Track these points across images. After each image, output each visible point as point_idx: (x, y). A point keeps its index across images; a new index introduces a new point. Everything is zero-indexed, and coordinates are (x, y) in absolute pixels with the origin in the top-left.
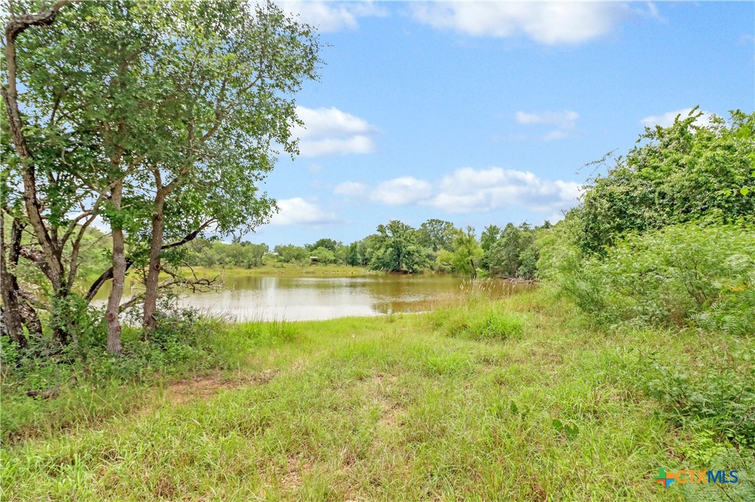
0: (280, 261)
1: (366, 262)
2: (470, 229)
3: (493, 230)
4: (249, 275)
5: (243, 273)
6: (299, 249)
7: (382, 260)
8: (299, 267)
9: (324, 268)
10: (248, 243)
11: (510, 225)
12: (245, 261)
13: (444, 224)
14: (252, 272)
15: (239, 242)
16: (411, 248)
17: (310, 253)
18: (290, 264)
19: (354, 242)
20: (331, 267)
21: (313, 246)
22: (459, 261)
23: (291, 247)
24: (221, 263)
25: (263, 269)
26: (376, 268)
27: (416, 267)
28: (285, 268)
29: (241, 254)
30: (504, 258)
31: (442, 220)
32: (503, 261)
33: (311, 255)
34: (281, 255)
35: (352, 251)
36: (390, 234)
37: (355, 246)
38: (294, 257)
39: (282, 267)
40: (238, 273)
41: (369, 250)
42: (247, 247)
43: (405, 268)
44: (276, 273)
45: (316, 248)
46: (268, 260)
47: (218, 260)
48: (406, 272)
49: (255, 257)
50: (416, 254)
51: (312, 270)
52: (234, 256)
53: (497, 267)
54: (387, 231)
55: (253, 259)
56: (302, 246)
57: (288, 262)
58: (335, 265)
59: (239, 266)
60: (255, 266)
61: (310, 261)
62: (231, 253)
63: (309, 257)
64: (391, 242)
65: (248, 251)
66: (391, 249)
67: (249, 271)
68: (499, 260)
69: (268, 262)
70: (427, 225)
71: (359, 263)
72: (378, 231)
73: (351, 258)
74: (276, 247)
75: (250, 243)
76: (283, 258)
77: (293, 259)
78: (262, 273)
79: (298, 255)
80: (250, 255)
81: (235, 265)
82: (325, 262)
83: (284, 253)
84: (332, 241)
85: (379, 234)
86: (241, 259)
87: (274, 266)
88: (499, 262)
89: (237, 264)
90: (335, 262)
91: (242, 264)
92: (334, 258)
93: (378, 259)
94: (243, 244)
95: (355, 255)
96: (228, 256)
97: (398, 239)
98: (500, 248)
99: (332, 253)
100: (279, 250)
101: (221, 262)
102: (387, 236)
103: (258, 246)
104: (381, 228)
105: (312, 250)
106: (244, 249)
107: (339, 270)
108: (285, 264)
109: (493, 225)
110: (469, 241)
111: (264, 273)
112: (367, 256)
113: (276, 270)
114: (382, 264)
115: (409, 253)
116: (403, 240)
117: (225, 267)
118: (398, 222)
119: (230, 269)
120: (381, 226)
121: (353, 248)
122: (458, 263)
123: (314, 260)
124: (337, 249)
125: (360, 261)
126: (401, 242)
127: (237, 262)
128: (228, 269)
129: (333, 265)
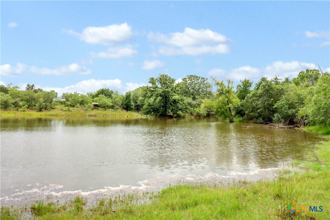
0: (67, 106)
1: (138, 108)
2: (229, 82)
3: (246, 84)
4: (40, 117)
5: (35, 114)
6: (82, 96)
7: (153, 106)
8: (83, 111)
9: (104, 112)
10: (40, 90)
11: (264, 79)
12: (37, 105)
13: (200, 79)
14: (43, 115)
15: (32, 89)
16: (176, 97)
17: (92, 100)
18: (75, 108)
19: (128, 92)
20: (109, 112)
21: (94, 94)
22: (220, 108)
23: (76, 95)
24: (16, 107)
25: (52, 112)
26: (147, 113)
27: (180, 112)
28: (71, 111)
29: (34, 99)
30: (260, 106)
31: (199, 76)
32: (258, 109)
33: (93, 101)
34: (68, 101)
35: (127, 99)
36: (159, 86)
37: (130, 95)
38: (79, 102)
39: (69, 110)
40: (30, 115)
41: (140, 98)
42: (39, 93)
43: (171, 114)
44: (63, 115)
45: (97, 95)
46: (57, 105)
47: (14, 104)
48: (171, 117)
49: (45, 102)
50: (181, 102)
51: (94, 114)
52: (28, 101)
53: (252, 114)
54: (157, 83)
55: (44, 104)
56: (85, 94)
57: (73, 106)
58: (113, 110)
59: (32, 109)
60: (46, 109)
61: (92, 106)
62: (25, 98)
63: (91, 103)
64: (161, 92)
65: (39, 97)
66: (160, 98)
67: (40, 113)
68: (254, 108)
69: (57, 106)
70: (187, 80)
71: (132, 109)
72: (150, 82)
73: (126, 105)
74: (64, 94)
75: (41, 90)
76: (69, 103)
77: (78, 105)
78: (51, 115)
79: (82, 101)
80: (41, 100)
81: (28, 108)
82: (104, 107)
83: (70, 99)
84: (110, 90)
85: (150, 85)
86: (33, 103)
87: (62, 110)
88: (254, 109)
89: (30, 107)
90: (112, 107)
91: (34, 108)
92: (112, 104)
93: (149, 106)
94: (36, 91)
95: (130, 102)
96: (22, 101)
97: (166, 90)
98: (255, 98)
99: (110, 100)
100: (67, 97)
101: (16, 105)
102: (157, 87)
103: (49, 93)
104: (152, 81)
105: (93, 97)
106: (36, 95)
107: (116, 114)
108: (71, 109)
109: (247, 79)
110: (228, 92)
111: (54, 115)
112: (139, 103)
113: (63, 113)
114: (152, 110)
115: (175, 101)
116: (170, 91)
117: (19, 110)
118: (166, 76)
119: (24, 111)
120: (152, 79)
121: (128, 97)
122: (219, 110)
123: (95, 106)
124: (114, 97)
125: (133, 107)
126: (168, 92)
127: (29, 106)
128: (21, 111)
129: (111, 109)
